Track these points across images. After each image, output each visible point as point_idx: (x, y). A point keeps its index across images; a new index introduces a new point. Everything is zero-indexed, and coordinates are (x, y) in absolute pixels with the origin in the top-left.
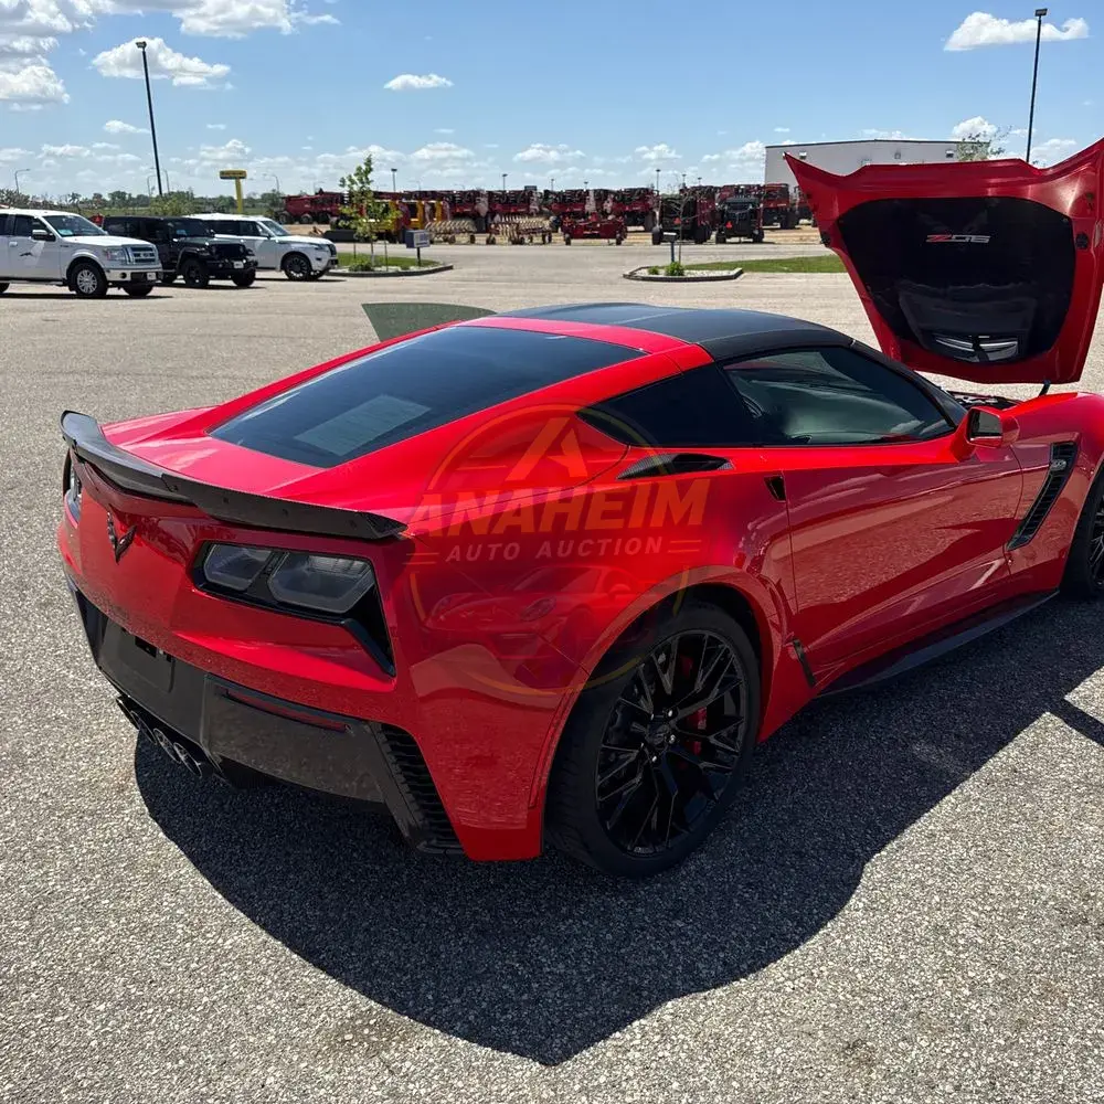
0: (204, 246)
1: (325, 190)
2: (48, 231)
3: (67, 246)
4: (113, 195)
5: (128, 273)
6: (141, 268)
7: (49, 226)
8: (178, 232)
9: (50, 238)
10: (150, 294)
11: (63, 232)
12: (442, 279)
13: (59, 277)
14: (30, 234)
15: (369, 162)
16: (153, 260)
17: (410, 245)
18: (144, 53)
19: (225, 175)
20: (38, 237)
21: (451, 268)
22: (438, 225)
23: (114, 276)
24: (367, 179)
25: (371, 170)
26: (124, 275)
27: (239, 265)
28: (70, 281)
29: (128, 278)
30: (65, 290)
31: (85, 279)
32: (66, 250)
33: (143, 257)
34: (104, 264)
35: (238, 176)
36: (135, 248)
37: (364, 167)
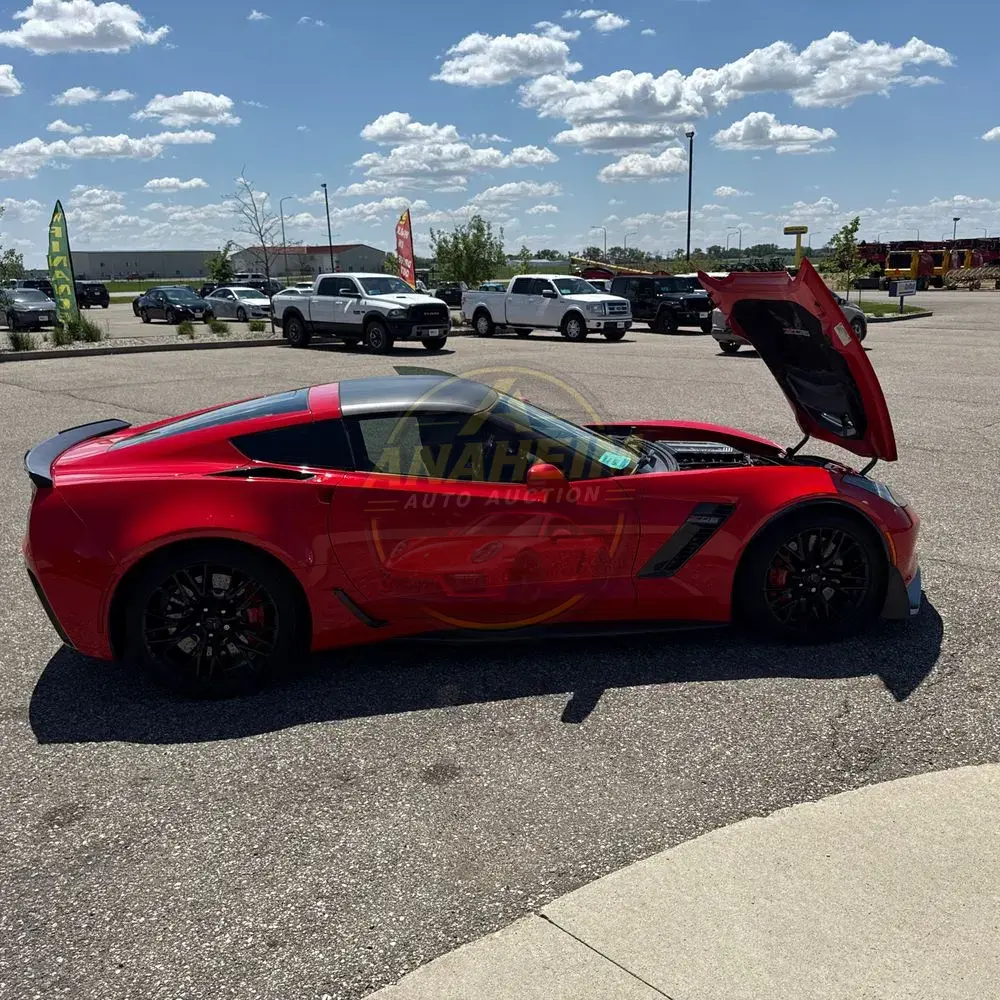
0: (678, 300)
1: (867, 242)
2: (554, 291)
3: (563, 301)
4: (710, 250)
5: (602, 322)
6: (613, 319)
7: (555, 287)
8: (663, 289)
9: (554, 296)
10: (623, 338)
11: (563, 291)
12: (905, 326)
13: (556, 325)
14: (541, 293)
15: (856, 222)
16: (625, 313)
17: (893, 294)
18: (691, 141)
19: (788, 231)
20: (547, 295)
21: (930, 315)
22: (966, 271)
23: (591, 325)
24: (852, 237)
25: (856, 230)
26: (599, 324)
27: (704, 315)
28: (562, 328)
29: (602, 327)
30: (559, 334)
31: (574, 327)
32: (563, 305)
33: (616, 310)
34: (586, 315)
35: (799, 231)
36: (611, 304)
37: (850, 227)
